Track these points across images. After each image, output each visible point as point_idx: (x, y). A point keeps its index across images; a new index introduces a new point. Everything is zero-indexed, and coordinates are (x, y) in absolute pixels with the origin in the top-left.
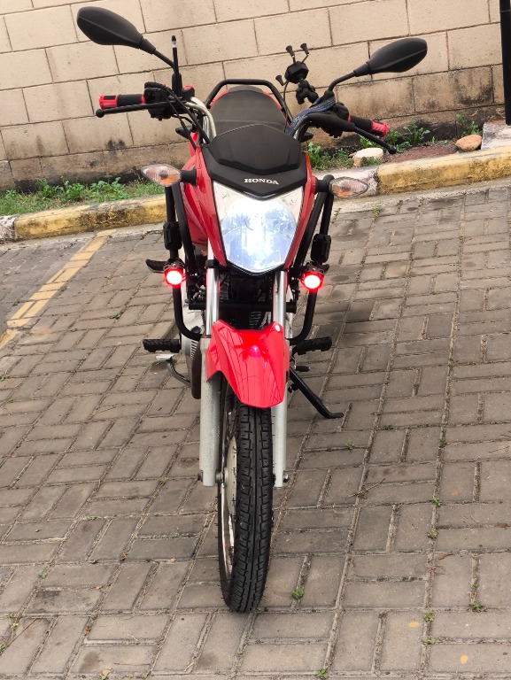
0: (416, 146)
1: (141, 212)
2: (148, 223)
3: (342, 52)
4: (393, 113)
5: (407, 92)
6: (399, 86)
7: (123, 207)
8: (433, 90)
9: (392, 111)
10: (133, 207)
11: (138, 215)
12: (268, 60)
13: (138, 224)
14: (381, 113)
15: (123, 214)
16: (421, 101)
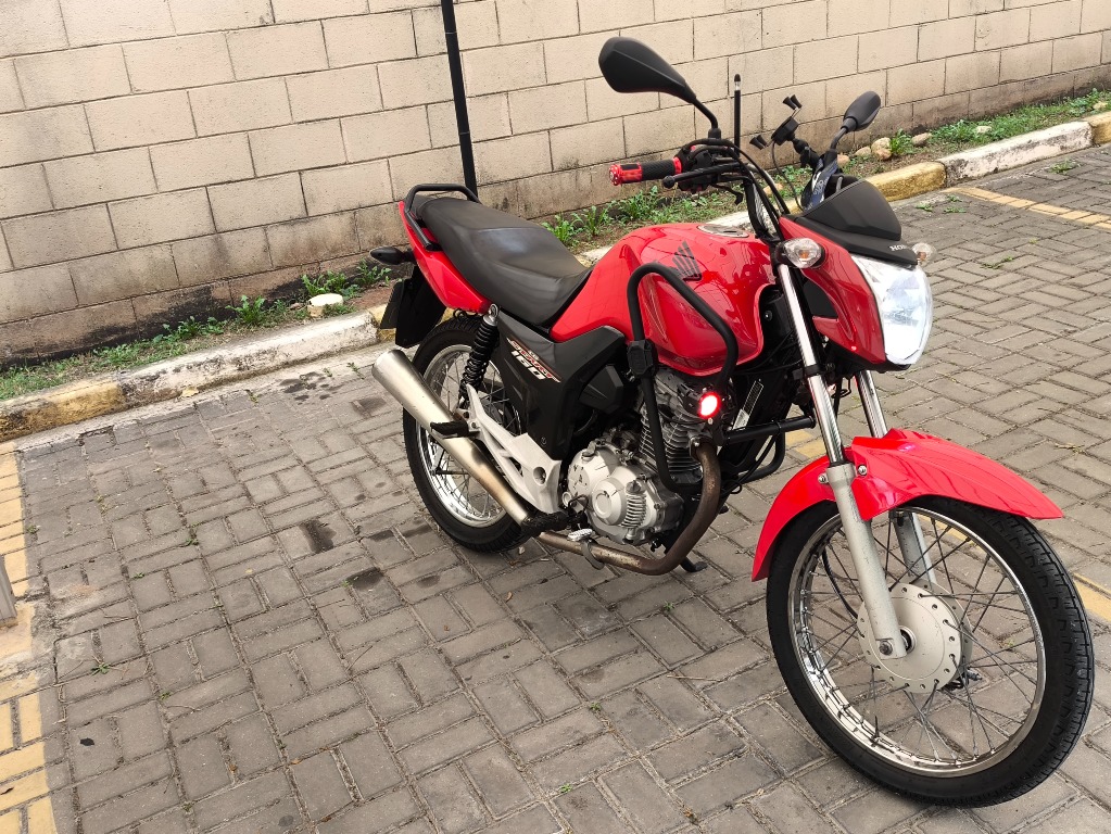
0: (370, 288)
1: (51, 411)
2: (63, 424)
3: (268, 185)
4: (335, 253)
5: (349, 229)
6: (340, 221)
7: (19, 409)
8: (379, 224)
9: (334, 250)
10: (35, 406)
11: (47, 416)
12: (172, 197)
13: (46, 428)
14: (321, 254)
15: (21, 417)
16: (366, 238)
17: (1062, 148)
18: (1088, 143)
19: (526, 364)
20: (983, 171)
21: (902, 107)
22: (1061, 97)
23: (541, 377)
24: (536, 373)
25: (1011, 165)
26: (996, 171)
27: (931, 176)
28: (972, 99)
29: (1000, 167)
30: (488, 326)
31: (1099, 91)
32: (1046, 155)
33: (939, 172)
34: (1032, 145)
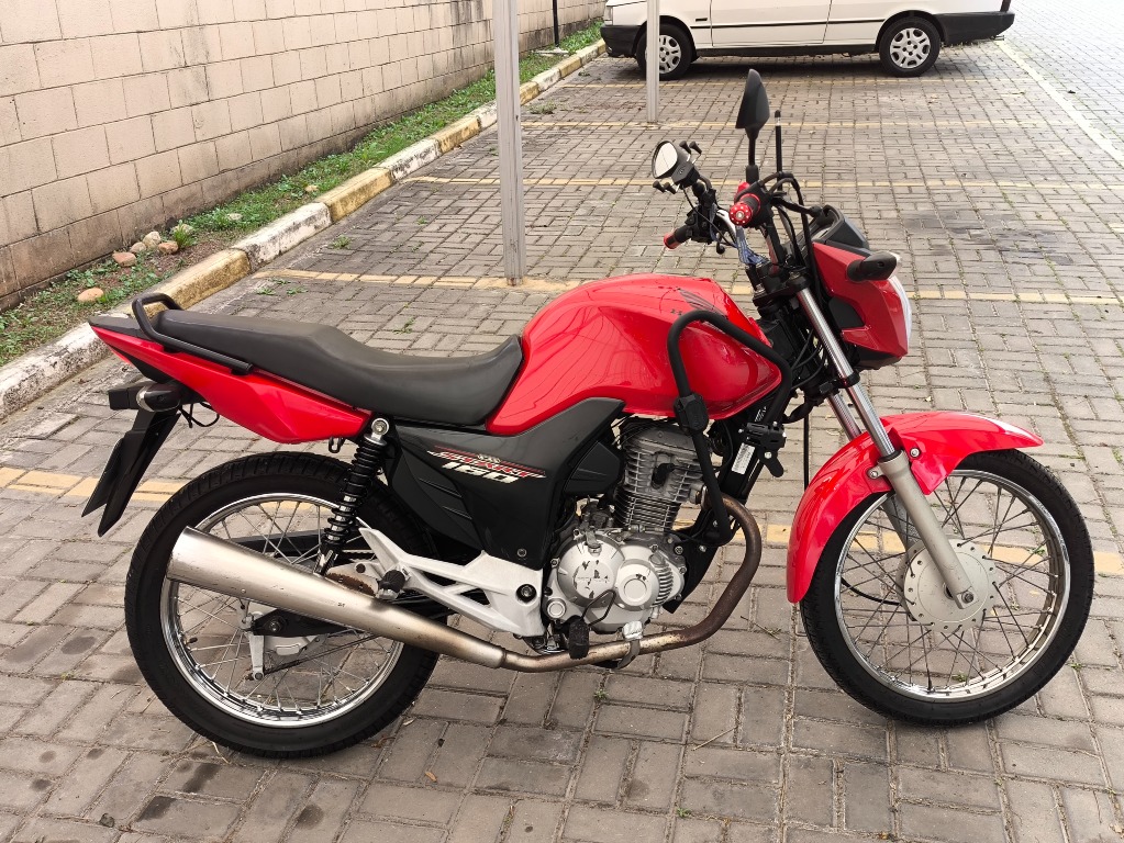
17: (316, 227)
18: (329, 222)
19: (478, 472)
20: (272, 255)
21: (154, 199)
22: (264, 184)
23: (509, 479)
24: (500, 477)
25: (289, 246)
26: (281, 253)
27: (238, 263)
28: (204, 189)
29: (283, 250)
30: (374, 446)
31: (287, 176)
32: (308, 235)
33: (243, 258)
34: (296, 227)
